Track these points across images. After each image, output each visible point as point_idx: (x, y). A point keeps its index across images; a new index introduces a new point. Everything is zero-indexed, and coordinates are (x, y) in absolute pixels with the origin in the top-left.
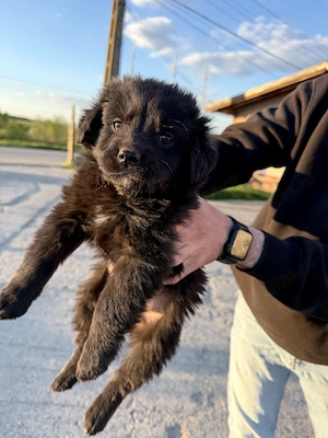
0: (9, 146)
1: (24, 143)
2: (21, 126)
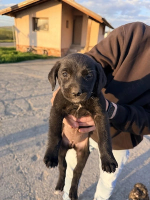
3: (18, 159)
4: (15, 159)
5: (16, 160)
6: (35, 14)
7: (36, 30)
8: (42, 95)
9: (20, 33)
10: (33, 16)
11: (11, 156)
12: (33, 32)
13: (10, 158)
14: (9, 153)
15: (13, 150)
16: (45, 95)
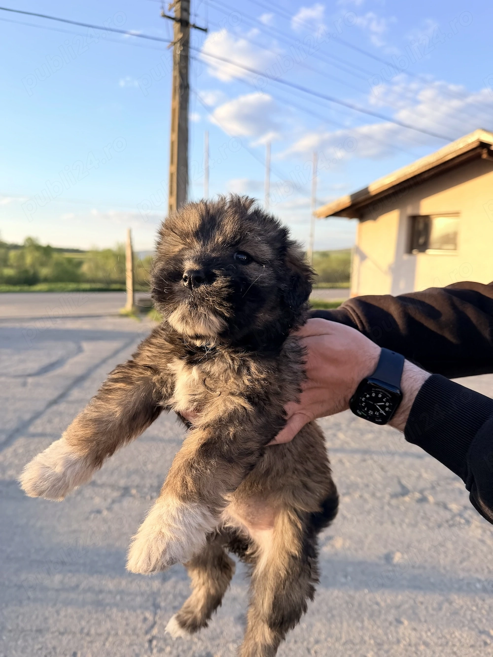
0: (50, 291)
1: (72, 286)
2: (70, 261)
3: (154, 643)
4: (148, 637)
5: (150, 641)
6: (418, 207)
7: (415, 252)
8: (354, 451)
9: (368, 263)
10: (410, 211)
11: (145, 619)
12: (406, 257)
13: (139, 625)
14: (147, 608)
15: (163, 604)
16: (366, 452)
